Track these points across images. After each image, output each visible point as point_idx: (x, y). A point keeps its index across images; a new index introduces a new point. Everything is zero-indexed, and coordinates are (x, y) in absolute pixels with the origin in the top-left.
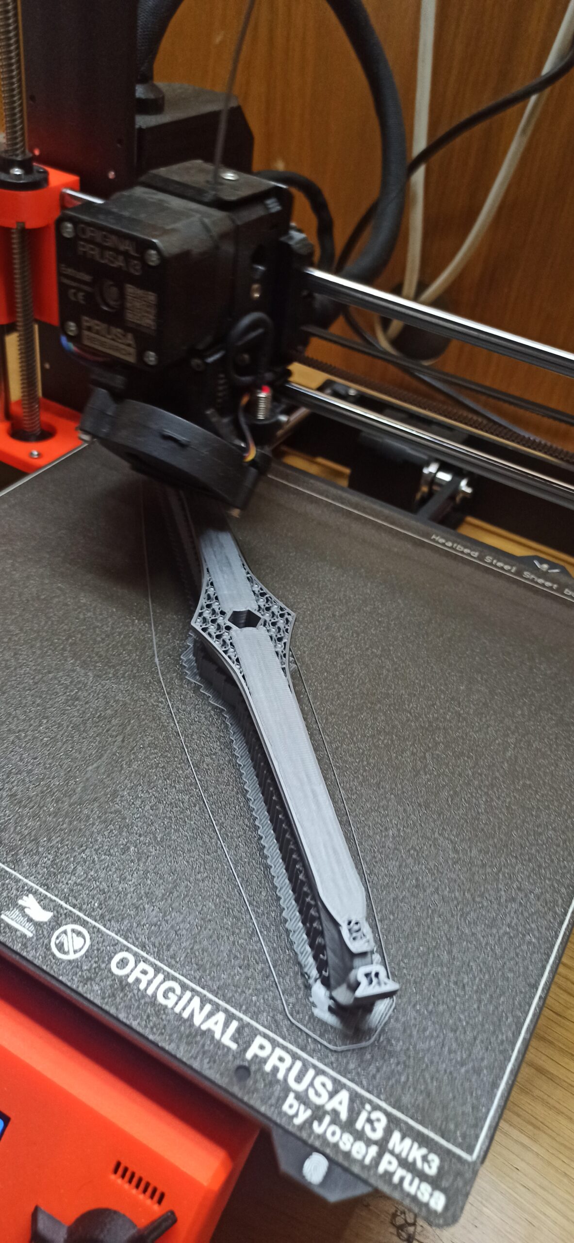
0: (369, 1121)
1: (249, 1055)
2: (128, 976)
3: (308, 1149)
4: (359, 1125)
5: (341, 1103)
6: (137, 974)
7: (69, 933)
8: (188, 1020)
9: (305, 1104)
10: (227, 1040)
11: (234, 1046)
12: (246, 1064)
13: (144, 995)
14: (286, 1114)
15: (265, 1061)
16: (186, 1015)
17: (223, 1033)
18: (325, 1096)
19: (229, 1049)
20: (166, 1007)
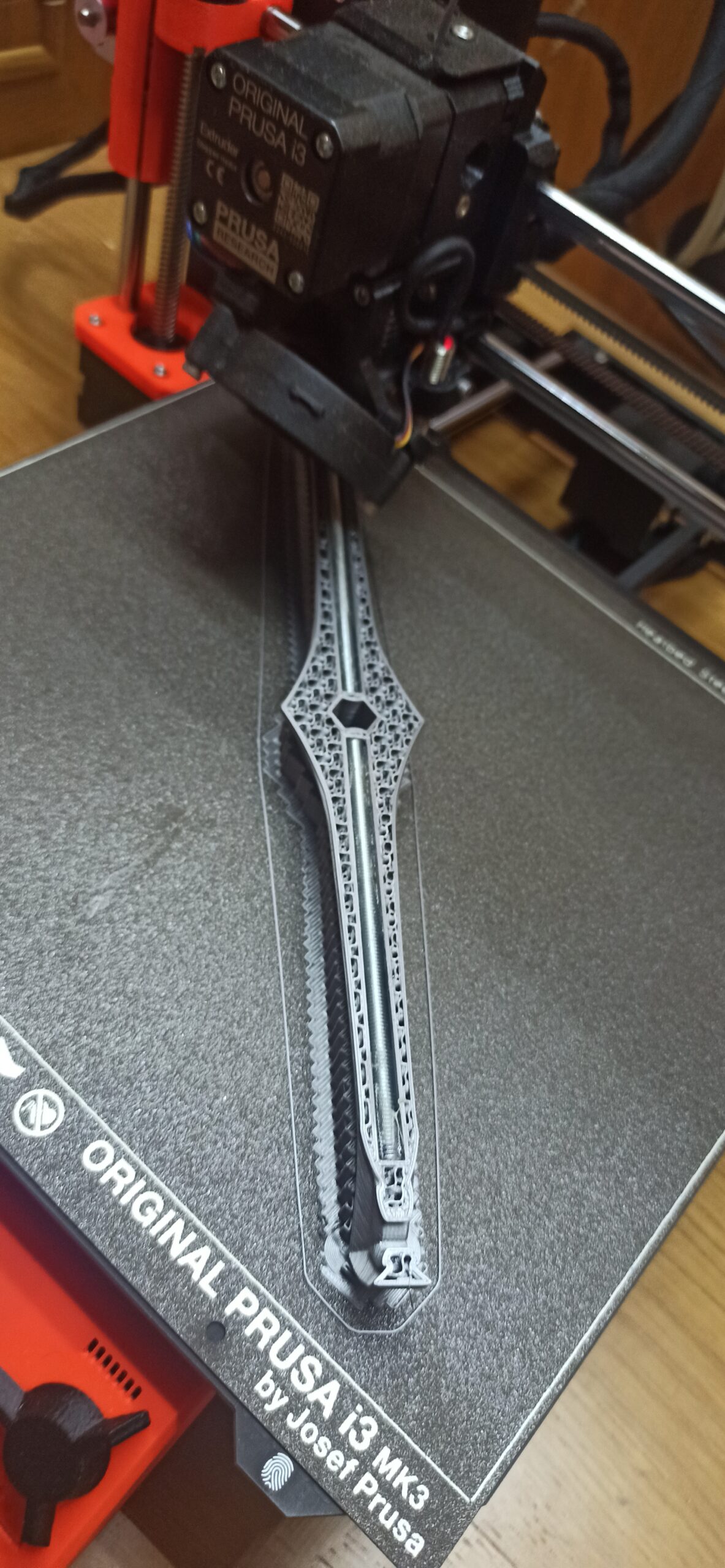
0: (357, 1426)
1: (229, 1311)
2: (101, 1174)
3: (275, 1446)
4: (342, 1430)
5: (327, 1396)
6: (112, 1173)
7: (40, 1099)
8: (162, 1248)
9: (283, 1388)
10: (205, 1285)
11: (212, 1294)
12: (223, 1321)
13: (115, 1204)
14: (257, 1395)
15: (247, 1322)
16: (162, 1241)
17: (203, 1275)
18: (310, 1382)
19: (206, 1297)
20: (139, 1226)
